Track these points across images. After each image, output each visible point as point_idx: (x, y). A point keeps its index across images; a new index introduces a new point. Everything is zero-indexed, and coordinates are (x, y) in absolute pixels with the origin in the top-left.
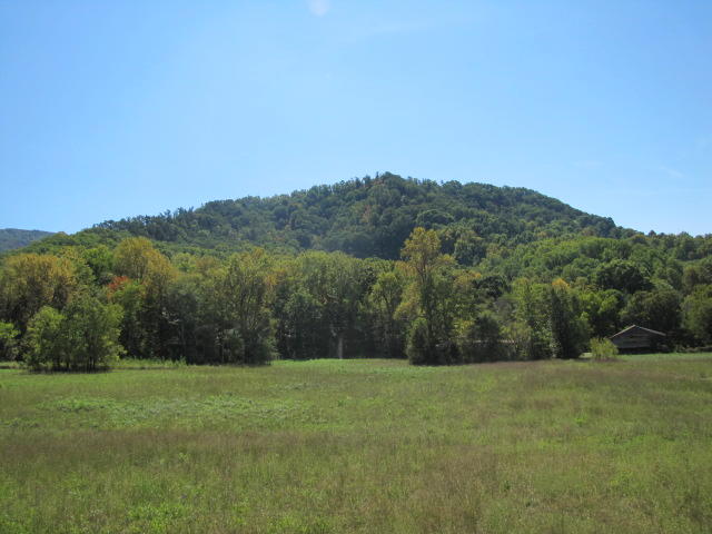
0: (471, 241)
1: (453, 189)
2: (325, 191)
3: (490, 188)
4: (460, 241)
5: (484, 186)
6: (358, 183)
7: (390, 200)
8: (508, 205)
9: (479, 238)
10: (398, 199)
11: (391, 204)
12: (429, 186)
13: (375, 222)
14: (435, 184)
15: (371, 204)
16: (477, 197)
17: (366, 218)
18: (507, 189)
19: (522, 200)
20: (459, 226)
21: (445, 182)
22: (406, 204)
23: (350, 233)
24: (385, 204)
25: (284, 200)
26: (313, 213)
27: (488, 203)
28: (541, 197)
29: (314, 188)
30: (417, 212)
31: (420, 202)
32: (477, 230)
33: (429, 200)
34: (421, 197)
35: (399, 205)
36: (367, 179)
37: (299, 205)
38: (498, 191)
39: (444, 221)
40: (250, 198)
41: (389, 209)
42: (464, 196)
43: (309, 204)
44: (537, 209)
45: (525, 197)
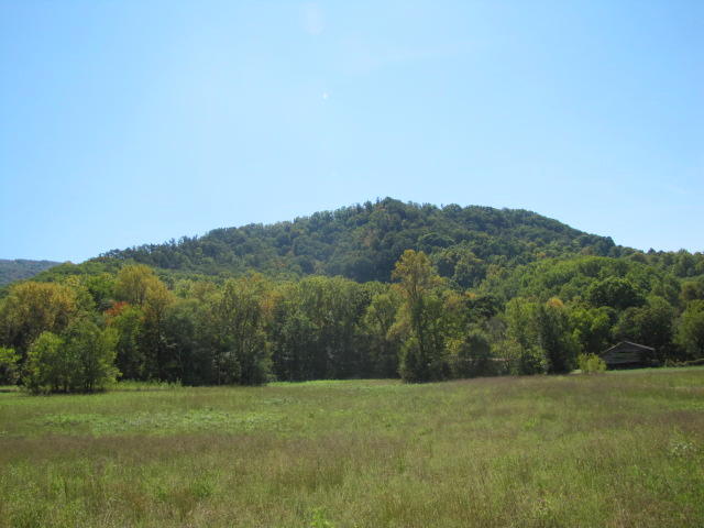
0: (471, 263)
1: (453, 212)
2: (327, 217)
3: (490, 210)
4: (460, 263)
5: (483, 209)
6: (359, 209)
7: (391, 224)
8: (507, 226)
9: (479, 260)
10: (398, 223)
11: (392, 229)
12: (430, 210)
13: (376, 246)
14: (435, 208)
15: (372, 228)
16: (477, 220)
17: (368, 242)
18: (507, 211)
19: (522, 222)
20: (459, 249)
21: (445, 205)
22: (407, 227)
23: (352, 258)
24: (385, 229)
25: (287, 227)
26: (316, 238)
27: (488, 225)
28: (540, 218)
29: (316, 214)
30: (417, 236)
31: (422, 225)
32: (477, 252)
33: (430, 224)
34: (422, 220)
35: (399, 230)
36: (368, 205)
37: (302, 232)
38: (498, 213)
39: (444, 244)
40: (253, 225)
41: (390, 232)
42: (464, 219)
43: (312, 230)
44: (537, 230)
45: (524, 218)
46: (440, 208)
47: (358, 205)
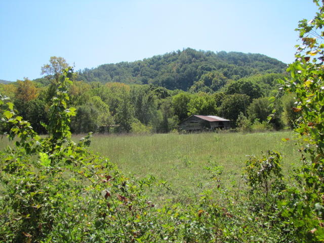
0: (221, 79)
1: (222, 55)
2: (159, 58)
3: (241, 54)
4: (215, 79)
5: (238, 53)
6: (174, 54)
7: (187, 60)
8: (249, 62)
9: (225, 77)
10: (190, 60)
11: (187, 63)
12: (209, 54)
13: (178, 71)
14: (213, 53)
15: (178, 63)
16: (234, 59)
17: (174, 70)
18: (250, 54)
19: (257, 60)
20: (216, 72)
21: (218, 52)
22: (194, 62)
23: (165, 77)
24: (184, 62)
25: (139, 63)
26: (152, 68)
27: (238, 61)
28: (267, 58)
29: (154, 57)
30: (198, 66)
31: (202, 61)
32: (225, 74)
33: (206, 60)
34: (202, 59)
35: (190, 63)
36: (179, 52)
37: (146, 65)
38: (245, 55)
39: (210, 70)
40: (123, 62)
41: (186, 64)
42: (227, 58)
43: (151, 64)
44: (264, 64)
45: (258, 58)
46: (216, 53)
47: (174, 52)
